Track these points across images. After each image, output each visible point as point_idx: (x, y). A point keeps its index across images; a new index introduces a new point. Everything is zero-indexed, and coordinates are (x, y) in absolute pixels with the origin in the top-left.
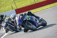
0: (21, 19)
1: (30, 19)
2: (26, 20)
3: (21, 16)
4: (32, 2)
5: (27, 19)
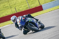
0: (23, 21)
1: (31, 21)
2: (28, 22)
3: (23, 18)
4: (13, 11)
5: (29, 20)
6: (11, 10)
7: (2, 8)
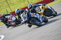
6: (24, 3)
7: (16, 2)
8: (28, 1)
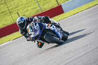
8: (18, 13)
